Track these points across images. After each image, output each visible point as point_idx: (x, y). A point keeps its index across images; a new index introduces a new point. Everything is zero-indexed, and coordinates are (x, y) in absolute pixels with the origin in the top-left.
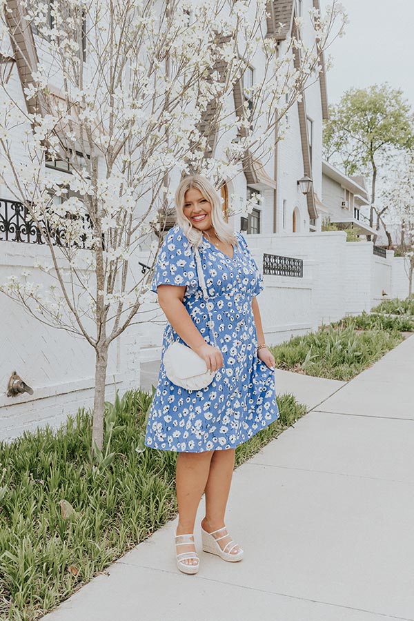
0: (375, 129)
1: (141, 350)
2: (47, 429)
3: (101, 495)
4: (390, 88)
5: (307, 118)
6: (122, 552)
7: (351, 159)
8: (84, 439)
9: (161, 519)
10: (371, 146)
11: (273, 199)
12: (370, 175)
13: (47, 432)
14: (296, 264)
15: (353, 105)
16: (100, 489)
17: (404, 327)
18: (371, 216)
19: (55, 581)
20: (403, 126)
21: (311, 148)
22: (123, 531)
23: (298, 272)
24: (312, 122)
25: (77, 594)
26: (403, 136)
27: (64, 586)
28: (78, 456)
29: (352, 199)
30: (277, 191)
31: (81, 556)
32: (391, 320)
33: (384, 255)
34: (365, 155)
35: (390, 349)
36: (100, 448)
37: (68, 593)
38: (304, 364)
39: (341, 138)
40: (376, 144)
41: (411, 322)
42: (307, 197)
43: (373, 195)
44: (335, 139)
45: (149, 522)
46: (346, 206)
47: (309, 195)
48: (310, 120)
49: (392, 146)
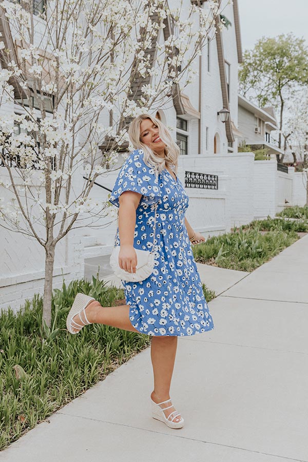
0: (283, 70)
1: (85, 249)
2: (9, 311)
3: (47, 361)
4: (294, 37)
5: (225, 62)
6: (61, 405)
7: (263, 93)
8: (37, 318)
9: (93, 380)
10: (279, 83)
11: (198, 127)
12: (278, 106)
13: (9, 313)
14: (213, 179)
15: (265, 51)
16: (46, 357)
17: (300, 229)
18: (280, 139)
19: (7, 427)
20: (304, 67)
21: (228, 86)
22: (62, 389)
23: (215, 185)
24: (229, 65)
25: (24, 437)
26: (305, 75)
27: (14, 430)
28: (32, 332)
29: (263, 126)
30: (201, 120)
31: (28, 407)
32: (290, 223)
33: (286, 171)
34: (274, 90)
35: (287, 246)
36: (49, 325)
37: (16, 436)
38: (217, 259)
39: (255, 77)
40: (283, 82)
41: (305, 225)
42: (226, 124)
43: (281, 122)
44: (250, 78)
45: (83, 382)
46: (259, 131)
47: (227, 123)
48: (227, 64)
49: (296, 83)
